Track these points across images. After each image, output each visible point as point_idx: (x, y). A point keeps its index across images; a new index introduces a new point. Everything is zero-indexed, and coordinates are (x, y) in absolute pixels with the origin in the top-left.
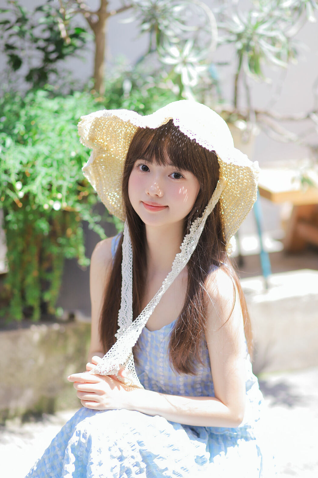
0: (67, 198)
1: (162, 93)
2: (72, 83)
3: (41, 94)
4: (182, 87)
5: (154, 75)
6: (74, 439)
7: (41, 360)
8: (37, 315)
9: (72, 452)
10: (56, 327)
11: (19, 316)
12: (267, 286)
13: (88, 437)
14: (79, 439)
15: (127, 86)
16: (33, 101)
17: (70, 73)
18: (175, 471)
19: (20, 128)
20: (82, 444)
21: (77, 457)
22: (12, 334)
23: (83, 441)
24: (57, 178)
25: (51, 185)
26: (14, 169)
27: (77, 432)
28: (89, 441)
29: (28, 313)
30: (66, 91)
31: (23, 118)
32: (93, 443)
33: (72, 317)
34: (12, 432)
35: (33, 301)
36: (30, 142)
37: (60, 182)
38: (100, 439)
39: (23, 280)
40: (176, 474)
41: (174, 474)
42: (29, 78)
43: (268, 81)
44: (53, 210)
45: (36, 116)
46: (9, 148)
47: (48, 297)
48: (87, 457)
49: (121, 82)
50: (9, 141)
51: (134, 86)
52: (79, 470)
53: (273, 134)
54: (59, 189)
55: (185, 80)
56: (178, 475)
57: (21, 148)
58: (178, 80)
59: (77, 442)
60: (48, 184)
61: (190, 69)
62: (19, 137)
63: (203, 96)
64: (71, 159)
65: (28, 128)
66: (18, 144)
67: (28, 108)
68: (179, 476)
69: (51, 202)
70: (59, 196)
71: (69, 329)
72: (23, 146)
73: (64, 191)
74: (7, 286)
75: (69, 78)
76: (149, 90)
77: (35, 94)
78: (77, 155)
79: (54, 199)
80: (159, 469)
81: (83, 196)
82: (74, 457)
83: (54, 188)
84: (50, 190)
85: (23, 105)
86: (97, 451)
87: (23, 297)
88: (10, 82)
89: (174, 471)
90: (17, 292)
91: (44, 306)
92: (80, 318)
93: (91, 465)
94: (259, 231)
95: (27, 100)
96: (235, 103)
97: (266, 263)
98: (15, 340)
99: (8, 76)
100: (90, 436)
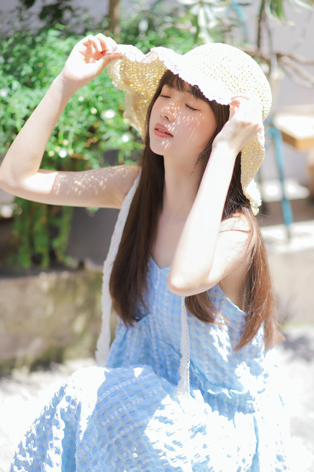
0: (74, 145)
1: (180, 35)
2: (86, 21)
3: (53, 33)
4: (199, 29)
5: (171, 15)
6: (63, 404)
7: (50, 309)
8: (46, 262)
9: (62, 418)
10: (65, 275)
11: (26, 264)
12: (289, 236)
13: (78, 403)
14: (69, 406)
15: (143, 26)
16: (44, 41)
17: (86, 10)
18: (167, 444)
19: (27, 70)
20: (72, 410)
21: (67, 423)
22: (20, 281)
23: (73, 407)
24: (65, 124)
25: (57, 130)
26: (20, 114)
27: (66, 397)
28: (79, 408)
29: (36, 260)
30: (80, 30)
31: (33, 59)
32: (82, 410)
33: (81, 265)
34: (19, 382)
35: (41, 247)
36: (38, 84)
37: (67, 128)
38: (90, 406)
39: (32, 226)
40: (168, 447)
41: (165, 448)
42: (42, 16)
43: (291, 23)
44: (59, 157)
45: (46, 57)
46: (15, 91)
47: (57, 243)
48: (76, 424)
49: (137, 22)
50: (16, 84)
51: (151, 27)
52: (68, 436)
53: (297, 79)
54: (66, 135)
55: (202, 22)
56: (170, 448)
57: (28, 91)
58: (195, 21)
59: (67, 408)
60: (55, 130)
61: (207, 9)
62: (26, 79)
63: (224, 37)
64: (80, 104)
65: (36, 70)
66: (25, 87)
67: (38, 48)
68: (171, 450)
69: (57, 149)
70: (66, 142)
71: (78, 278)
72: (30, 89)
73: (71, 137)
74: (15, 232)
75: (84, 17)
76: (166, 31)
77: (47, 33)
78: (86, 99)
79: (61, 145)
80: (150, 442)
81: (91, 142)
82: (64, 423)
83: (61, 134)
84: (56, 136)
85: (33, 45)
86: (87, 419)
87: (32, 244)
88: (21, 19)
89: (165, 444)
90: (25, 239)
91: (52, 254)
92: (90, 266)
93: (80, 434)
94: (281, 178)
95: (38, 39)
96: (259, 44)
97: (288, 212)
98: (23, 288)
99: (20, 14)
100: (80, 403)
